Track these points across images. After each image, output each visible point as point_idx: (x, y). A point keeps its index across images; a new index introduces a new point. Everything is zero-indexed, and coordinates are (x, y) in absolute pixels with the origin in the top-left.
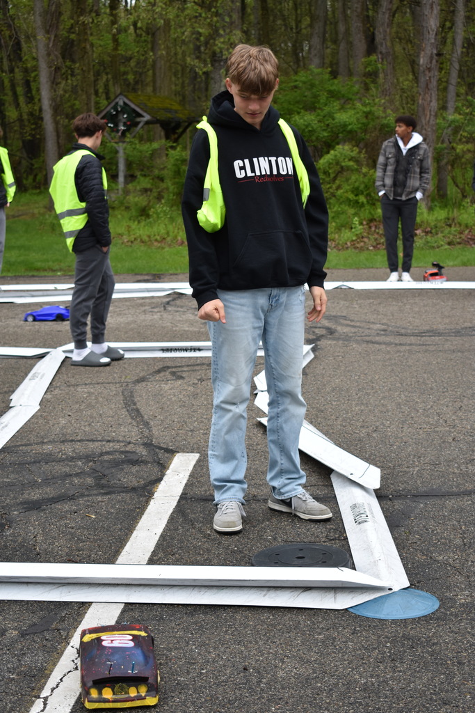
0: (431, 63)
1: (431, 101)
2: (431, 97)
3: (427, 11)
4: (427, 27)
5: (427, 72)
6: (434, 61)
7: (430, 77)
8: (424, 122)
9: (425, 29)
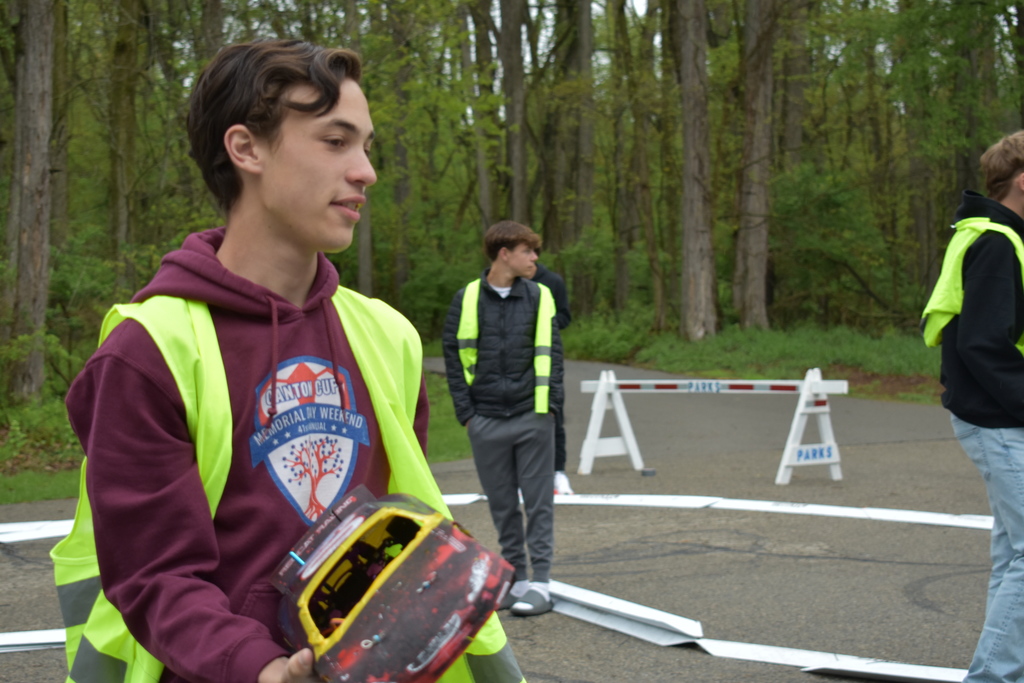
0: (43, 182)
1: (42, 242)
2: (43, 236)
3: (34, 105)
4: (35, 129)
5: (37, 197)
6: (47, 181)
7: (42, 205)
8: (32, 273)
9: (32, 132)
